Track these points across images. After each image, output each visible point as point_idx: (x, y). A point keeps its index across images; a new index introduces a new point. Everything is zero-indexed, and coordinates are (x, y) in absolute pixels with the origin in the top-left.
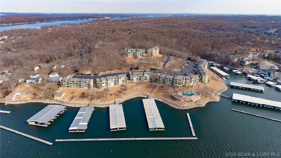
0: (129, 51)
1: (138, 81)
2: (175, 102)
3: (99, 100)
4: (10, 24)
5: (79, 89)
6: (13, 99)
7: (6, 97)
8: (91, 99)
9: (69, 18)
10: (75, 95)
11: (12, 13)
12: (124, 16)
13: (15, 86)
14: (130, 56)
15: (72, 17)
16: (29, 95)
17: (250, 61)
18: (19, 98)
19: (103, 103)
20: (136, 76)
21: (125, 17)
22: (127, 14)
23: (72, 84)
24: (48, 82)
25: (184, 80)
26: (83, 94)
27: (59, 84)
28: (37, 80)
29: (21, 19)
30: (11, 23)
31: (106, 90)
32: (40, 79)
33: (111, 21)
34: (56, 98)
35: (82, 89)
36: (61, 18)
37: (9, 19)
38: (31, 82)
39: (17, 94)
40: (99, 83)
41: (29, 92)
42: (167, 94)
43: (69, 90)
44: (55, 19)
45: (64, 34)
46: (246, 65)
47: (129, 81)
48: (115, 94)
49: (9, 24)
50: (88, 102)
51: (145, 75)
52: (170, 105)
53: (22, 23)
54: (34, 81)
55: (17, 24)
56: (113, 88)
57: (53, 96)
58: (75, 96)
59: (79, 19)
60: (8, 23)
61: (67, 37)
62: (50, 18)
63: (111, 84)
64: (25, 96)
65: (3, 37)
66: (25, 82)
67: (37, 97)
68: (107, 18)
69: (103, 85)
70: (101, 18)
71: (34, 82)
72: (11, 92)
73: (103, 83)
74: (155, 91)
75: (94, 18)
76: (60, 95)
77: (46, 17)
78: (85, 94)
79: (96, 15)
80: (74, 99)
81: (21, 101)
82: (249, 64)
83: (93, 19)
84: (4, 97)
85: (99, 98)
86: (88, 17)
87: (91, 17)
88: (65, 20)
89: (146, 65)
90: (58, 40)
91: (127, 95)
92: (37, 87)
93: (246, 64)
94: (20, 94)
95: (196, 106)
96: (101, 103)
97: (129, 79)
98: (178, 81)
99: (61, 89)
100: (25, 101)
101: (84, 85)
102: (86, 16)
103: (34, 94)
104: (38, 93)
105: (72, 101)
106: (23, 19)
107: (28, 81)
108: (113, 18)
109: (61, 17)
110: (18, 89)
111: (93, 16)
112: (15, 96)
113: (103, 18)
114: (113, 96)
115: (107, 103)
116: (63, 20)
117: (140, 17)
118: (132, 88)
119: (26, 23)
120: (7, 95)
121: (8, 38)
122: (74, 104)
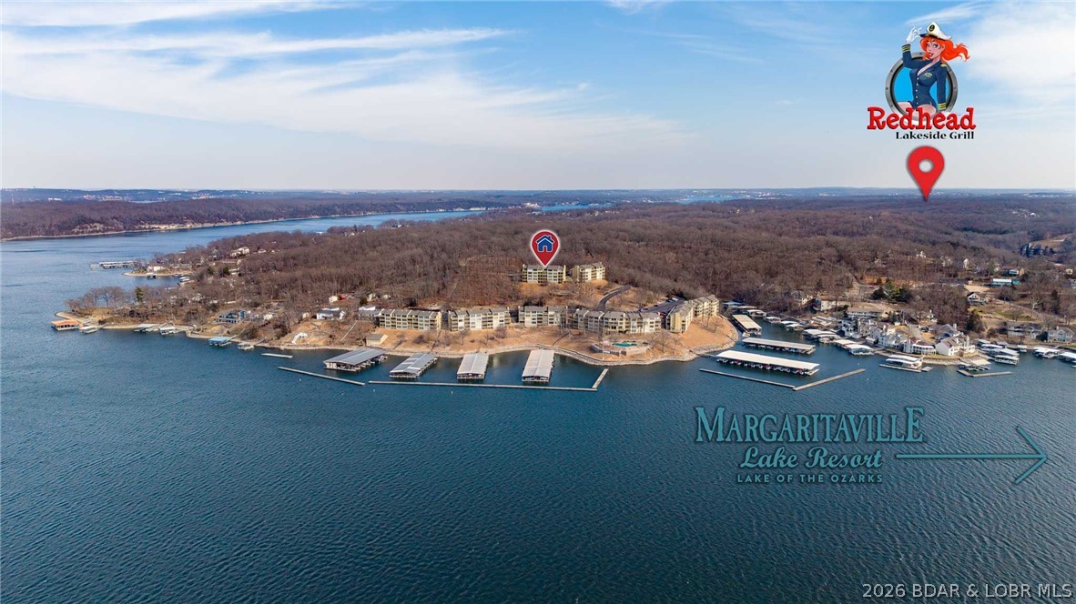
0: (529, 271)
1: (536, 325)
2: (594, 356)
3: (448, 348)
4: (239, 223)
5: (414, 330)
6: (294, 342)
7: (282, 338)
8: (434, 346)
9: (409, 204)
10: (406, 338)
11: (236, 192)
12: (591, 200)
13: (295, 324)
14: (533, 280)
15: (419, 204)
16: (321, 337)
17: (832, 301)
18: (304, 341)
19: (454, 352)
20: (531, 314)
21: (595, 202)
22: (609, 191)
23: (402, 321)
24: (356, 317)
25: (624, 321)
26: (421, 337)
27: (378, 322)
28: (337, 314)
29: (270, 209)
30: (241, 220)
31: (465, 333)
32: (342, 314)
33: (537, 213)
34: (369, 343)
35: (420, 330)
36: (385, 206)
37: (237, 209)
38: (326, 318)
39: (301, 334)
40: (453, 319)
41: (321, 333)
42: (585, 344)
43: (395, 333)
44: (367, 210)
45: (393, 240)
46: (823, 311)
47: (515, 324)
48: (481, 342)
49: (236, 221)
50: (428, 350)
51: (550, 313)
52: (583, 360)
53: (271, 220)
54: (332, 315)
55: (256, 222)
56: (479, 332)
57: (365, 340)
58: (406, 341)
59: (441, 210)
60: (234, 219)
61: (399, 245)
62: (352, 205)
63: (477, 323)
64: (314, 339)
65: (240, 249)
66: (315, 317)
67: (336, 341)
68: (532, 205)
69: (461, 324)
70: (511, 205)
71: (330, 318)
72: (290, 332)
73: (461, 321)
74: (563, 340)
75: (487, 205)
76: (378, 338)
77: (338, 202)
78: (425, 338)
79: (499, 196)
80: (403, 344)
81: (307, 345)
82: (830, 307)
83: (484, 209)
84: (279, 338)
85: (448, 345)
86: (469, 201)
87: (477, 204)
88: (397, 210)
89: (562, 298)
90: (377, 252)
91: (504, 345)
92: (335, 326)
93: (822, 308)
94: (305, 335)
95: (633, 363)
96: (451, 352)
97: (517, 321)
98: (610, 321)
99: (379, 330)
100: (314, 346)
101: (424, 323)
102: (463, 201)
103: (331, 337)
104: (337, 336)
105: (400, 348)
106: (274, 210)
107: (319, 316)
108: (554, 205)
109: (383, 203)
110: (302, 327)
111: (488, 200)
112: (297, 337)
113: (520, 205)
114: (476, 343)
115: (461, 351)
116: (389, 212)
117: (649, 201)
118: (518, 336)
119: (282, 219)
120: (283, 336)
121: (251, 253)
122: (402, 352)
